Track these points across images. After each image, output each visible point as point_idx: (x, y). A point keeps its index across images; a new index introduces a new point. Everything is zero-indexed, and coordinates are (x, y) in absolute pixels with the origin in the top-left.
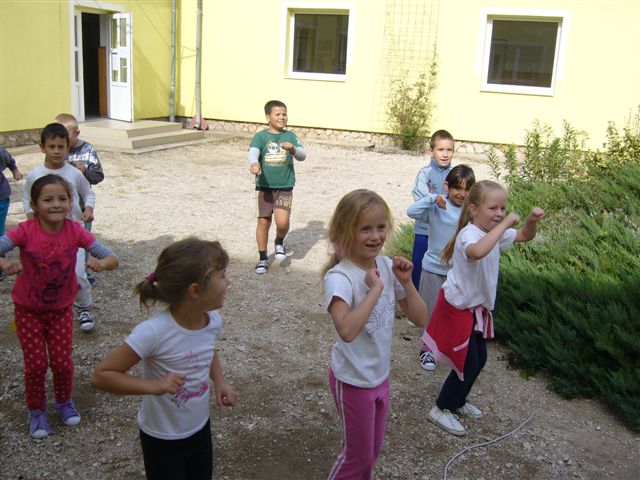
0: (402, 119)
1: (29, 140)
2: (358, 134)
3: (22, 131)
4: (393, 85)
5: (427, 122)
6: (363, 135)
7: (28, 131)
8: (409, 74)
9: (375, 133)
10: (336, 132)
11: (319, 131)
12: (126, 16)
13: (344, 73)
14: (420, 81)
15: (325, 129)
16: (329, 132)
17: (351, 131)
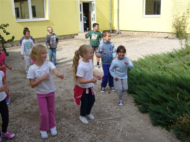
0: (177, 28)
1: (67, 38)
2: (164, 34)
3: (65, 35)
4: (174, 17)
5: (185, 29)
6: (166, 33)
7: (67, 35)
8: (179, 13)
9: (170, 33)
10: (158, 33)
11: (153, 33)
12: (94, 2)
13: (160, 14)
14: (183, 15)
15: (154, 32)
16: (156, 33)
17: (162, 33)
